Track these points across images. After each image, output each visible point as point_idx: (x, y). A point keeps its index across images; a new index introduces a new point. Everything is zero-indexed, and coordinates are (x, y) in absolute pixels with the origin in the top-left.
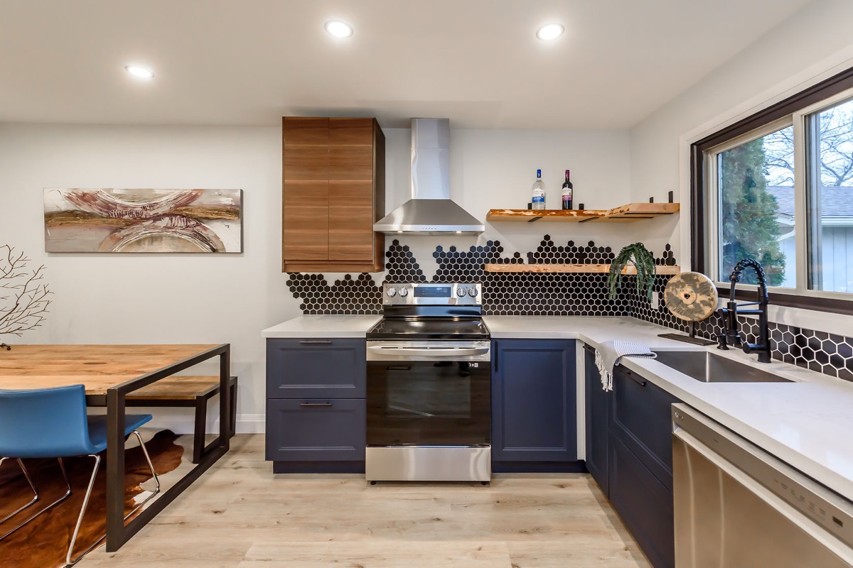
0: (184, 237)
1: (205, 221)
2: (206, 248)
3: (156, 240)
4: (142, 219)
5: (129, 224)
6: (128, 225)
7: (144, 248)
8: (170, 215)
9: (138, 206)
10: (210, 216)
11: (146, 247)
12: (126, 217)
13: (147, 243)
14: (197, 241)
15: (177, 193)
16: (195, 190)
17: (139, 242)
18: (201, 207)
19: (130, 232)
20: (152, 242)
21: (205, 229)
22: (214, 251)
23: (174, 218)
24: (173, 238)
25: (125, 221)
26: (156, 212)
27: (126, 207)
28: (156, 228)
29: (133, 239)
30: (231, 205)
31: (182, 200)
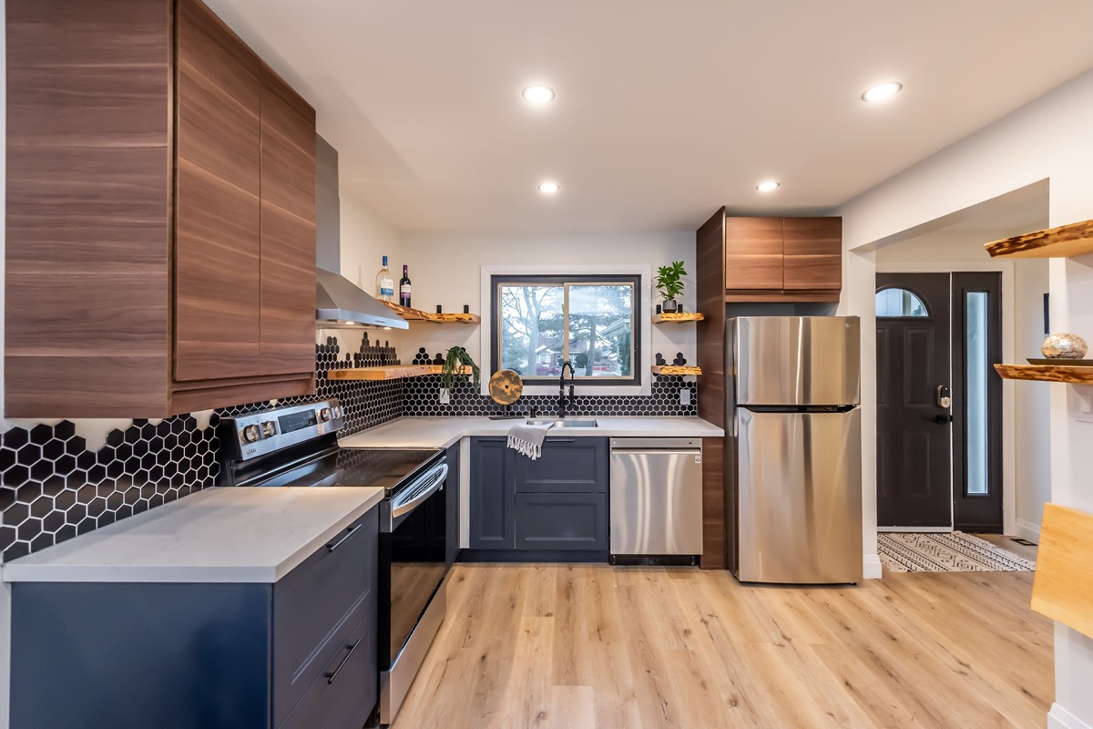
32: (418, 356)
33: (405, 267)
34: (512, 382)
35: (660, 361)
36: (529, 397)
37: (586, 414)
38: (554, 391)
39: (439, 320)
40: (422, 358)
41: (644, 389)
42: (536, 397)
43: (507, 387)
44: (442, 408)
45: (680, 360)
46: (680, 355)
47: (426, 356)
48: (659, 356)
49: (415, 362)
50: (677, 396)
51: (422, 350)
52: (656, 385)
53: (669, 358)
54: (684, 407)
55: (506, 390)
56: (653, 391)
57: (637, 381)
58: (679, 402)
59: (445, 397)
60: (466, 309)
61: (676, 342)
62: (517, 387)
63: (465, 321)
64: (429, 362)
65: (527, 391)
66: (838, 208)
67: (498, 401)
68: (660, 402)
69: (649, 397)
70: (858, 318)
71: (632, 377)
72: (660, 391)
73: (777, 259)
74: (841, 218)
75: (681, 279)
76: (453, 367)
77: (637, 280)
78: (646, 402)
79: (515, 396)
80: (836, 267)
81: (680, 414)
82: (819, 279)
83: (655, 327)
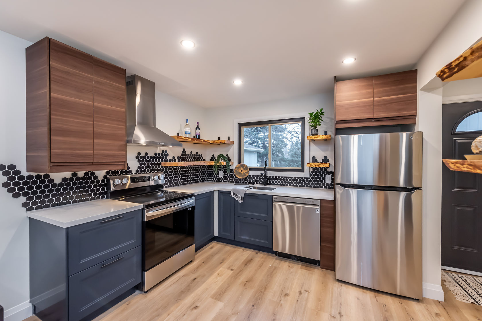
32: (212, 158)
33: (198, 123)
34: (244, 169)
35: (315, 160)
36: (253, 176)
39: (219, 143)
40: (213, 159)
41: (306, 174)
42: (256, 176)
43: (242, 171)
44: (220, 179)
45: (325, 160)
46: (326, 157)
47: (215, 158)
48: (314, 158)
49: (211, 160)
50: (324, 178)
51: (213, 155)
52: (312, 172)
53: (320, 159)
54: (327, 184)
55: (241, 172)
56: (311, 175)
57: (302, 170)
58: (325, 181)
59: (221, 174)
60: (229, 138)
61: (323, 151)
62: (246, 171)
63: (228, 143)
64: (216, 160)
65: (252, 173)
66: (415, 65)
67: (238, 177)
68: (314, 181)
69: (309, 178)
70: (421, 133)
71: (301, 168)
72: (314, 175)
73: (369, 102)
74: (416, 71)
75: (323, 118)
76: (218, 162)
77: (302, 119)
78: (307, 181)
79: (246, 175)
80: (413, 102)
81: (325, 187)
82: (399, 110)
83: (311, 143)
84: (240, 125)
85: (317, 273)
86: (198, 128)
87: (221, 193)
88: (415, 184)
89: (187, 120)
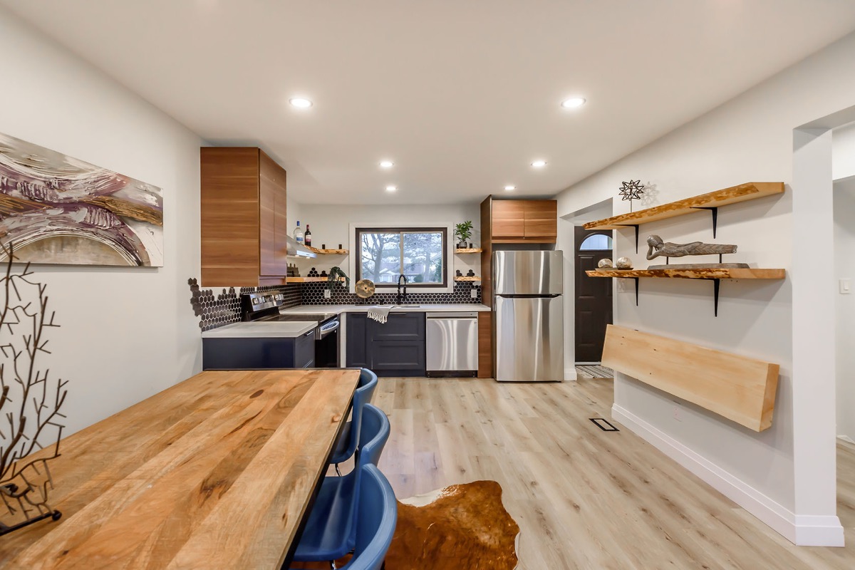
0: (107, 242)
1: (130, 221)
2: (131, 261)
3: (69, 244)
4: (44, 202)
5: (21, 208)
6: (20, 211)
7: (47, 256)
8: (90, 205)
9: (38, 177)
10: (135, 216)
11: (52, 255)
12: (15, 193)
13: (53, 247)
14: (122, 249)
15: (98, 172)
16: (120, 175)
17: (40, 245)
18: (127, 203)
19: (23, 224)
20: (63, 246)
21: (131, 233)
22: (140, 264)
23: (94, 211)
24: (92, 242)
25: (13, 201)
26: (70, 196)
27: (14, 174)
28: (69, 222)
29: (29, 239)
30: (155, 206)
31: (103, 186)
32: (311, 272)
34: (369, 286)
35: (459, 274)
36: (380, 294)
37: (414, 303)
38: (395, 290)
39: (323, 253)
40: (313, 273)
41: (449, 289)
42: (383, 294)
43: (366, 288)
44: (326, 301)
45: (471, 274)
46: (471, 271)
47: (316, 272)
48: (458, 271)
49: (309, 276)
50: (469, 293)
51: (313, 269)
52: (456, 287)
53: (465, 272)
54: (473, 299)
55: (366, 290)
56: (455, 290)
57: (445, 285)
58: (470, 296)
59: (327, 294)
60: (340, 247)
61: (468, 264)
62: (372, 288)
63: (340, 253)
64: (318, 276)
65: (378, 291)
66: (554, 196)
67: (361, 296)
68: (459, 296)
69: (452, 294)
70: (561, 252)
71: (442, 283)
72: (459, 290)
73: (521, 222)
74: (556, 201)
75: (471, 230)
76: (334, 277)
77: (444, 230)
78: (451, 297)
79: (370, 294)
80: (553, 226)
81: (471, 303)
82: (545, 232)
83: (455, 256)
84: (358, 231)
85: (477, 384)
86: (308, 233)
87: (350, 316)
88: (551, 292)
89: (298, 222)
